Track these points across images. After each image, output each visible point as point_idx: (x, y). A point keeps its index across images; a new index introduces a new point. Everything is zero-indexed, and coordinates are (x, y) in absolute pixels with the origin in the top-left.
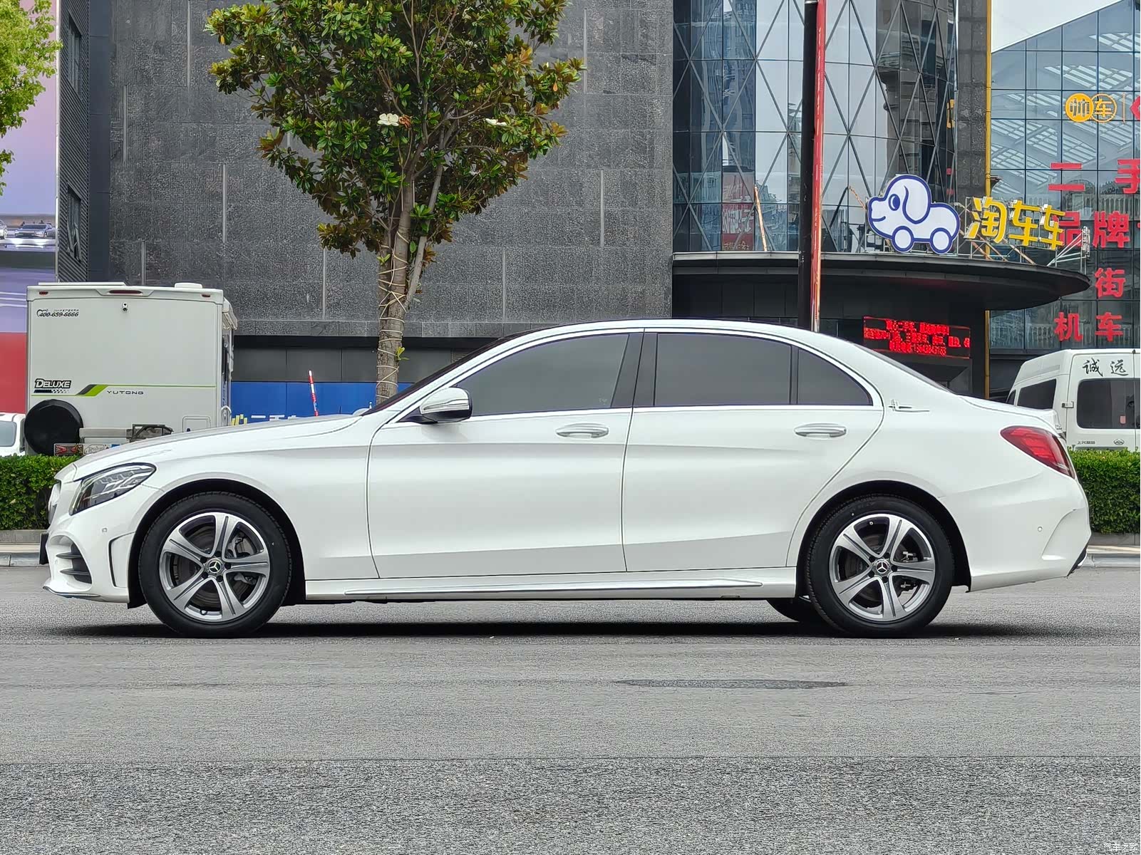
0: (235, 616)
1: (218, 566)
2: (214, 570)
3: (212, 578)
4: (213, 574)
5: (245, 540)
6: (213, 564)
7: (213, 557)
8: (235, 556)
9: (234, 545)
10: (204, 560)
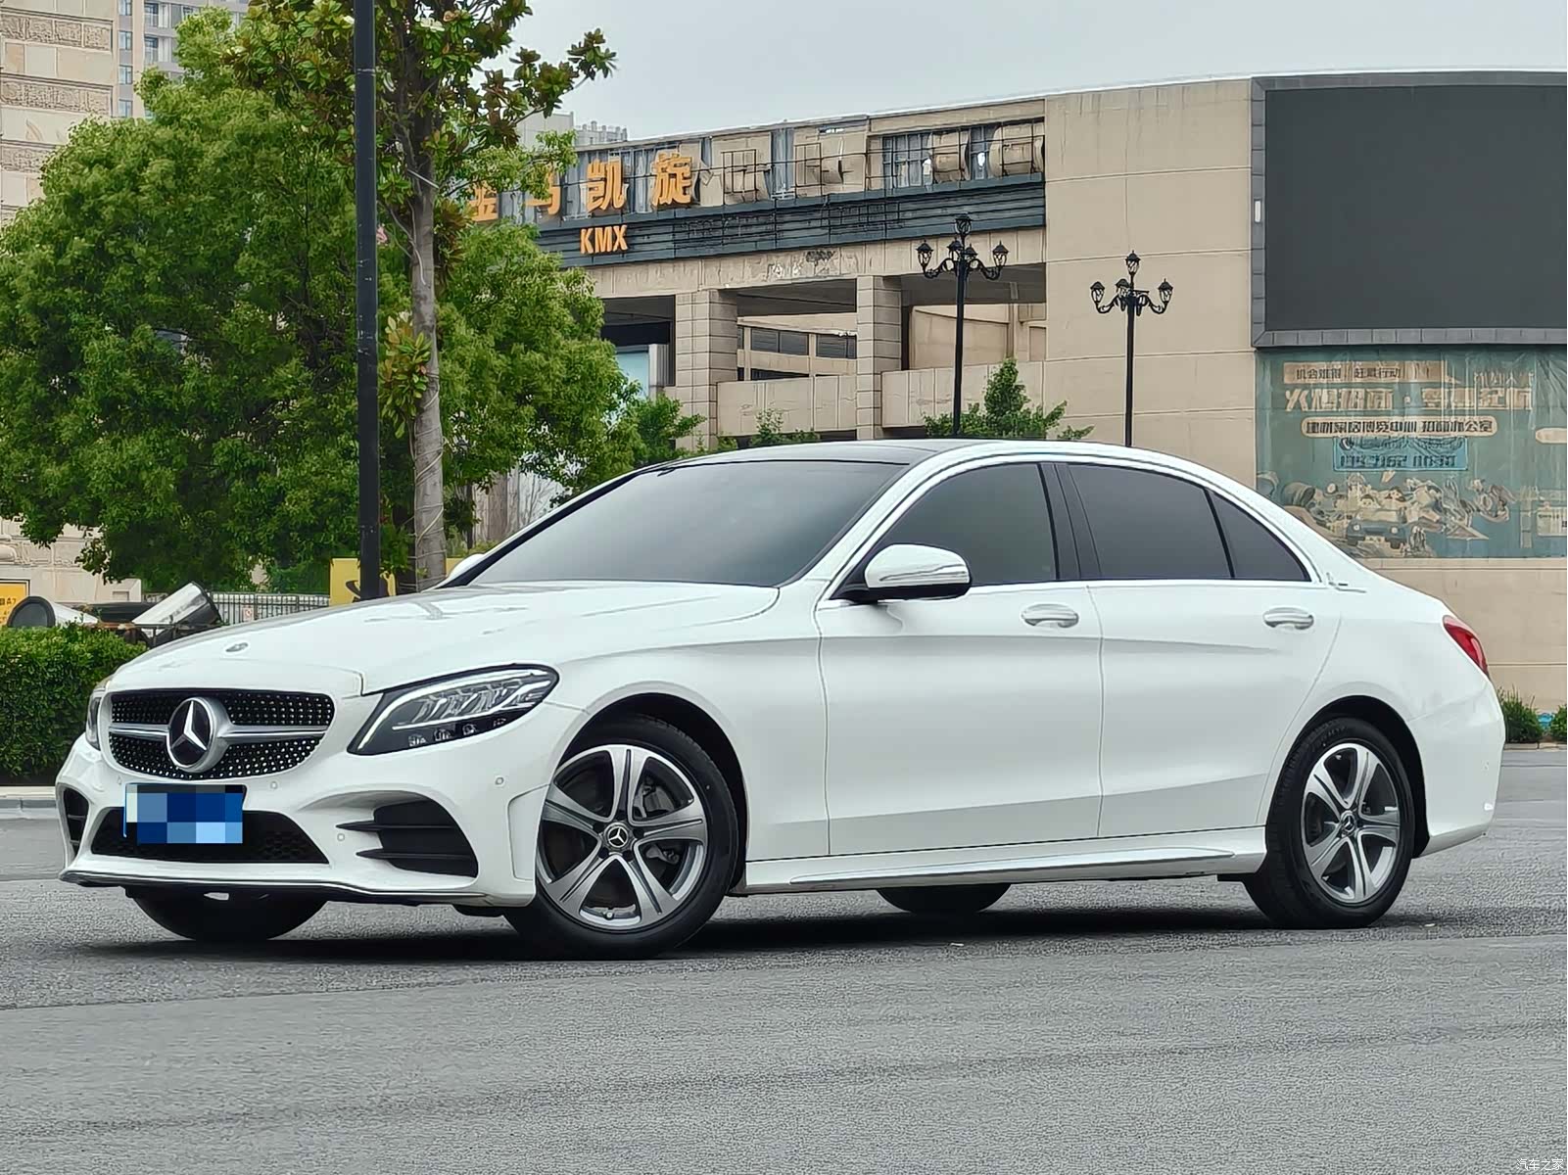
1: (623, 834)
2: (617, 842)
5: (658, 790)
6: (614, 833)
8: (644, 815)
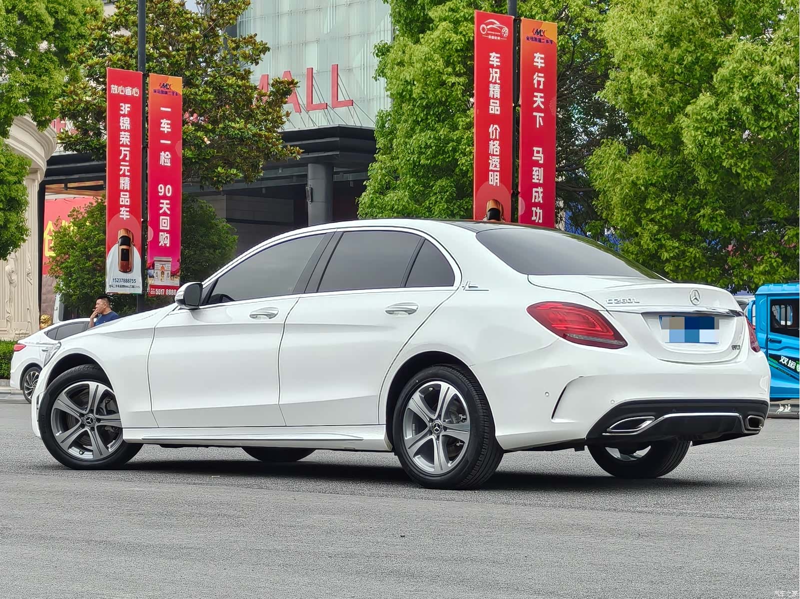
0: (102, 457)
3: (87, 429)
4: (88, 426)
7: (88, 413)
9: (104, 404)
10: (82, 415)
